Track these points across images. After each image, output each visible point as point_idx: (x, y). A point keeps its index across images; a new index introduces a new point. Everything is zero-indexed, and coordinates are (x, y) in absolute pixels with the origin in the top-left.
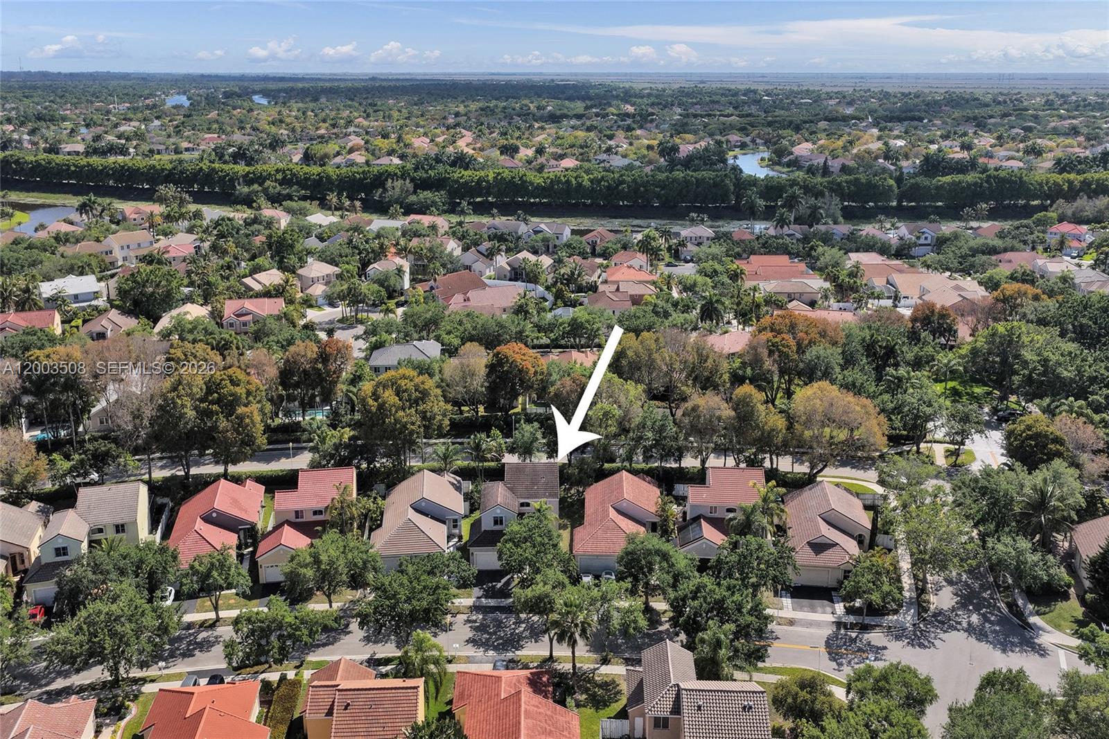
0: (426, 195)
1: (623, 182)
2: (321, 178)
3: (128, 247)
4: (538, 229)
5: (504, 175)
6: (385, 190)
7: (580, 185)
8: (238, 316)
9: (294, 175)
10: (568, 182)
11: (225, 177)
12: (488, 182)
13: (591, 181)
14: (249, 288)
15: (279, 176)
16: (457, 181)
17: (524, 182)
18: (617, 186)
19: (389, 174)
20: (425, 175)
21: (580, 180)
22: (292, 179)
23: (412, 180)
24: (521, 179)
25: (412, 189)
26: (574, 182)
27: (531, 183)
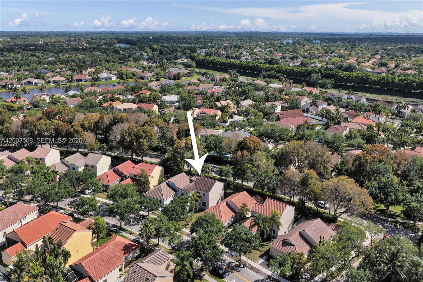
0: (326, 80)
1: (415, 82)
2: (291, 71)
3: (205, 88)
4: (350, 97)
5: (360, 75)
6: (311, 77)
7: (393, 82)
8: (201, 114)
9: (282, 69)
10: (388, 80)
11: (260, 68)
12: (352, 77)
13: (400, 80)
14: (216, 105)
15: (277, 69)
16: (340, 76)
17: (367, 78)
18: (412, 83)
19: (314, 71)
20: (327, 73)
21: (394, 79)
22: (281, 71)
23: (322, 74)
24: (367, 77)
25: (321, 78)
26: (391, 80)
27: (371, 79)
